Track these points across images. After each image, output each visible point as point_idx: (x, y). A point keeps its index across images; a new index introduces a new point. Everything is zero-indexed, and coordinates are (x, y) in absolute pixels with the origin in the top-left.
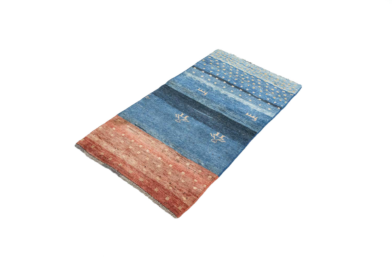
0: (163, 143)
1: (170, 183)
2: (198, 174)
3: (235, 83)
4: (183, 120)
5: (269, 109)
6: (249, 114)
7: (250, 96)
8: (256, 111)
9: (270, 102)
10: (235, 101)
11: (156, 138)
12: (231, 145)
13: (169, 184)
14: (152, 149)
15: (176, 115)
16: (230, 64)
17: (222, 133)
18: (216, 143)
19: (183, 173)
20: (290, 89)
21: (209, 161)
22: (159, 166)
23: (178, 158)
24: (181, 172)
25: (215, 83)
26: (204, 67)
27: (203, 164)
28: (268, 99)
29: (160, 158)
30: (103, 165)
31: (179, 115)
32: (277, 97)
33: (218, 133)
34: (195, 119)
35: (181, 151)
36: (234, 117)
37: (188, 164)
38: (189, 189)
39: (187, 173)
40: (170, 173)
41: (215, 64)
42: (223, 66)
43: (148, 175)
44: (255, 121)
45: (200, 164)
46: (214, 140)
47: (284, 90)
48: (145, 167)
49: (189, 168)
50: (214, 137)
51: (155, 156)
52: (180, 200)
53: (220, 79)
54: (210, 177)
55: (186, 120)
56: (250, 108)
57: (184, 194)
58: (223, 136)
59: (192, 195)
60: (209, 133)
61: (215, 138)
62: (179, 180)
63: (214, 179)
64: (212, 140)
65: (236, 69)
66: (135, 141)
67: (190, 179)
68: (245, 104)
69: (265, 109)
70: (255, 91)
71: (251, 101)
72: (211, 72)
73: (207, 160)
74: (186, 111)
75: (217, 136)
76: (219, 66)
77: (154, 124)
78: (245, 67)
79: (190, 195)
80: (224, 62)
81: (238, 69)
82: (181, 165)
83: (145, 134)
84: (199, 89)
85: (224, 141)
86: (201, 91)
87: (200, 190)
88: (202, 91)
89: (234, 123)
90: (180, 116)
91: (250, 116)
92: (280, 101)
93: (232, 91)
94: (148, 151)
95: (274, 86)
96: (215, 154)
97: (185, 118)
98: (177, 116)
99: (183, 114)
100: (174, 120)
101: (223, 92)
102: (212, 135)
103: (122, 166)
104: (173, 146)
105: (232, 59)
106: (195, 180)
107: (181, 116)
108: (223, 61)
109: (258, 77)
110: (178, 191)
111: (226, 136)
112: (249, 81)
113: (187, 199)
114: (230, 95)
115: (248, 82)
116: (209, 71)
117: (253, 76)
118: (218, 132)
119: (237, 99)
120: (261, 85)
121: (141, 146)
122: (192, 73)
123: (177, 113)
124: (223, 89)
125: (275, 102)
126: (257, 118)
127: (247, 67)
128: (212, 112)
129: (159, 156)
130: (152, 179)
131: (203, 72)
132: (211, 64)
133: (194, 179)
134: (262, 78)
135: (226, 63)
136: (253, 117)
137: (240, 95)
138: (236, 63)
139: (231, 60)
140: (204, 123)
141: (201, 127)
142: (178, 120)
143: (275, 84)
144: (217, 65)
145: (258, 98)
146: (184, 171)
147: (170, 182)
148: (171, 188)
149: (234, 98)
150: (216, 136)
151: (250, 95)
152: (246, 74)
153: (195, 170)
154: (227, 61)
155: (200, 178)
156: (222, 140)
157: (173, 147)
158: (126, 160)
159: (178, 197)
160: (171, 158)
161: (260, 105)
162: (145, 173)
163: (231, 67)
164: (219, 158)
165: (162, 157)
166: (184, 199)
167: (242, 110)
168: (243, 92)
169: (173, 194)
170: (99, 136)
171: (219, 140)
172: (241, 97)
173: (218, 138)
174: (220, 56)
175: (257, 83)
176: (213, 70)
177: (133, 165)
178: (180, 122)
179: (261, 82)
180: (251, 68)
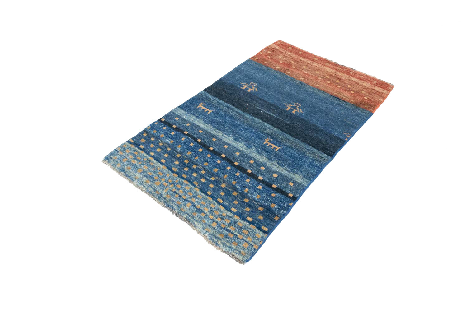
3: (219, 162)
4: (291, 105)
5: (177, 119)
6: (208, 111)
7: (199, 138)
8: (197, 117)
9: (172, 130)
10: (223, 131)
15: (301, 111)
16: (222, 209)
17: (245, 91)
18: (252, 82)
20: (128, 151)
22: (304, 67)
23: (288, 73)
24: (283, 63)
25: (252, 162)
26: (275, 197)
27: (264, 67)
28: (173, 133)
29: (306, 72)
31: (298, 111)
32: (157, 138)
33: (249, 91)
34: (278, 107)
35: (287, 77)
36: (228, 107)
37: (278, 68)
38: (274, 52)
39: (278, 62)
40: (293, 62)
41: (253, 207)
42: (236, 202)
44: (202, 103)
45: (267, 67)
47: (139, 151)
50: (253, 87)
53: (244, 171)
54: (257, 59)
55: (288, 105)
56: (203, 120)
57: (278, 50)
58: (244, 88)
59: (271, 49)
60: (259, 91)
62: (283, 58)
63: (253, 57)
64: (255, 85)
65: (212, 197)
67: (274, 58)
69: (183, 120)
70: (189, 148)
71: (201, 131)
72: (260, 187)
73: (260, 70)
74: (289, 115)
76: (245, 202)
78: (194, 200)
80: (234, 214)
81: (208, 195)
82: (284, 67)
83: (329, 92)
84: (278, 148)
85: (242, 83)
86: (274, 146)
88: (272, 146)
89: (230, 101)
90: (297, 109)
91: (206, 110)
92: (156, 130)
93: (226, 147)
94: (320, 78)
95: (153, 157)
96: (252, 74)
98: (299, 110)
99: (294, 112)
100: (302, 105)
101: (240, 146)
102: (256, 89)
104: (296, 81)
105: (217, 223)
106: (269, 57)
107: (295, 111)
108: (236, 217)
109: (176, 175)
110: (283, 51)
111: (240, 88)
112: (194, 167)
113: (274, 47)
114: (229, 140)
115: (196, 165)
116: (263, 188)
117: (183, 178)
118: (249, 93)
119: (220, 134)
120: (174, 160)
121: (328, 82)
122: (295, 182)
123: (301, 114)
124: (239, 151)
125: (165, 128)
126: (198, 107)
127: (189, 202)
128: (257, 115)
130: (307, 59)
131: (274, 186)
132: (260, 209)
134: (169, 174)
135: (231, 211)
136: (203, 108)
137: (214, 140)
138: (211, 211)
139: (218, 220)
140: (265, 101)
141: (269, 97)
142: (297, 105)
143: (150, 161)
144: (250, 206)
145: (188, 135)
148: (289, 54)
149: (225, 135)
150: (252, 88)
151: (199, 140)
152: (195, 183)
153: (271, 63)
154: (228, 216)
155: (266, 58)
156: (244, 84)
158: (337, 72)
160: (295, 72)
161: (188, 125)
162: (315, 63)
163: (222, 202)
164: (248, 71)
167: (216, 117)
168: (208, 145)
171: (248, 85)
172: (214, 136)
173: (249, 86)
174: (241, 234)
175: (180, 162)
176: (256, 190)
177: (328, 68)
178: (295, 103)
179: (172, 165)
180: (181, 197)
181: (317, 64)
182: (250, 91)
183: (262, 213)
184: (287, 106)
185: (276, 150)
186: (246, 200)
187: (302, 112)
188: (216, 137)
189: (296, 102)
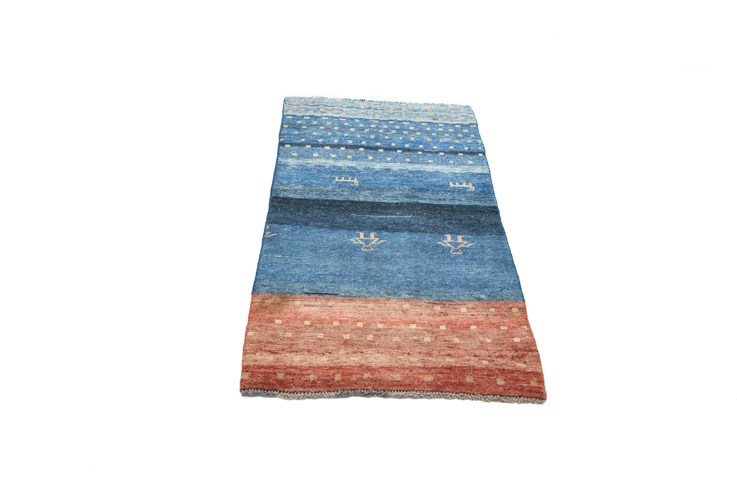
0: (390, 299)
1: (476, 356)
2: (495, 315)
3: (378, 144)
4: (373, 243)
5: (470, 162)
6: (454, 184)
7: (424, 155)
8: (456, 174)
9: (458, 150)
10: (410, 172)
11: (367, 296)
12: (486, 245)
13: (477, 359)
14: (382, 319)
16: (334, 115)
17: (453, 233)
18: (462, 254)
19: (473, 327)
20: (463, 118)
21: (487, 288)
22: (427, 339)
23: (438, 308)
24: (469, 328)
25: (349, 157)
26: (300, 139)
27: (483, 296)
28: (451, 147)
29: (413, 326)
30: (337, 396)
31: (357, 239)
32: (458, 138)
33: (448, 236)
34: (388, 231)
35: (431, 296)
36: (440, 200)
37: (464, 310)
38: (513, 347)
39: (478, 324)
40: (456, 340)
41: (312, 125)
42: (328, 123)
43: (430, 365)
44: (473, 189)
45: (479, 299)
46: (457, 251)
47: (455, 123)
48: (409, 354)
49: (473, 315)
50: (449, 245)
51: (403, 327)
52: (519, 371)
53: (348, 147)
54: (515, 310)
55: (378, 241)
56: (444, 173)
57: (513, 358)
58: (459, 237)
59: (526, 353)
60: (436, 242)
61: (453, 247)
62: (482, 342)
63: (523, 310)
64: (453, 252)
65: (352, 119)
66: (341, 322)
67: (495, 331)
68: (431, 171)
69: (464, 164)
70: (419, 143)
72: (320, 140)
73: (481, 287)
74: (360, 226)
75: (450, 241)
76: (321, 126)
77: (335, 275)
78: (362, 111)
79: (523, 356)
80: (322, 116)
81: (356, 119)
82: (457, 318)
83: (343, 301)
84: (337, 180)
85: (471, 244)
86: (343, 180)
87: (527, 337)
88: (345, 179)
89: (451, 209)
90: (361, 240)
91: (458, 185)
92: (470, 143)
93: (389, 159)
94: (380, 326)
95: (437, 124)
96: (480, 270)
97: (374, 238)
98: (356, 241)
99: (362, 234)
100: (360, 251)
101: (377, 166)
102: (443, 244)
103: (371, 376)
104: (410, 294)
105: (328, 106)
106: (502, 328)
107: (362, 237)
108: (319, 115)
109: (400, 119)
110: (501, 361)
111: (463, 235)
112: (394, 132)
113: (527, 363)
114: (396, 167)
115: (394, 134)
116: (317, 141)
117: (390, 120)
118: (445, 234)
119: (410, 167)
120: (417, 129)
121: (360, 325)
122: (293, 157)
123: (350, 236)
124: (372, 161)
125: (466, 148)
126: (470, 184)
127: (365, 109)
128: (399, 207)
129: (408, 324)
130: (442, 367)
131: (308, 146)
132: (305, 127)
133: (498, 327)
134: (405, 118)
135: (326, 116)
136: (465, 185)
137: (408, 160)
138: (341, 111)
139: (328, 108)
140: (411, 231)
141: (414, 240)
142: (367, 248)
143: (434, 119)
144: (316, 125)
145: (437, 152)
146: (471, 324)
147: (473, 354)
148: (485, 363)
149: (403, 168)
151: (420, 153)
152: (377, 122)
153: (485, 313)
154: (325, 113)
155: (505, 321)
156: (466, 244)
157: (412, 296)
158: (363, 362)
159: (511, 368)
160: (429, 315)
161: (452, 162)
162: (421, 365)
163: (340, 119)
164: (493, 273)
165: (414, 323)
166: (523, 366)
167: (437, 182)
168: (406, 153)
169: (499, 370)
170: (267, 349)
171: (462, 246)
172: (412, 162)
173: (457, 244)
174: (304, 108)
175: (410, 130)
176: (321, 137)
177: (387, 364)
178: (373, 249)
179: (412, 125)
180: (374, 109)
181: (411, 362)
182: (446, 237)
183: (301, 125)
184: (378, 239)
185: (337, 178)
186: (322, 128)
187: (352, 240)
188: (409, 163)
189: (372, 251)
